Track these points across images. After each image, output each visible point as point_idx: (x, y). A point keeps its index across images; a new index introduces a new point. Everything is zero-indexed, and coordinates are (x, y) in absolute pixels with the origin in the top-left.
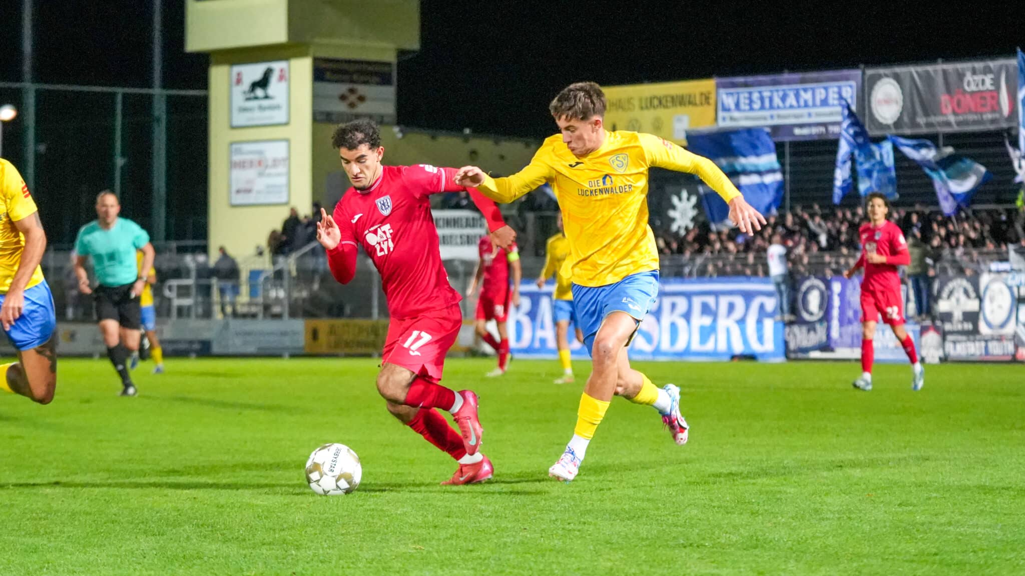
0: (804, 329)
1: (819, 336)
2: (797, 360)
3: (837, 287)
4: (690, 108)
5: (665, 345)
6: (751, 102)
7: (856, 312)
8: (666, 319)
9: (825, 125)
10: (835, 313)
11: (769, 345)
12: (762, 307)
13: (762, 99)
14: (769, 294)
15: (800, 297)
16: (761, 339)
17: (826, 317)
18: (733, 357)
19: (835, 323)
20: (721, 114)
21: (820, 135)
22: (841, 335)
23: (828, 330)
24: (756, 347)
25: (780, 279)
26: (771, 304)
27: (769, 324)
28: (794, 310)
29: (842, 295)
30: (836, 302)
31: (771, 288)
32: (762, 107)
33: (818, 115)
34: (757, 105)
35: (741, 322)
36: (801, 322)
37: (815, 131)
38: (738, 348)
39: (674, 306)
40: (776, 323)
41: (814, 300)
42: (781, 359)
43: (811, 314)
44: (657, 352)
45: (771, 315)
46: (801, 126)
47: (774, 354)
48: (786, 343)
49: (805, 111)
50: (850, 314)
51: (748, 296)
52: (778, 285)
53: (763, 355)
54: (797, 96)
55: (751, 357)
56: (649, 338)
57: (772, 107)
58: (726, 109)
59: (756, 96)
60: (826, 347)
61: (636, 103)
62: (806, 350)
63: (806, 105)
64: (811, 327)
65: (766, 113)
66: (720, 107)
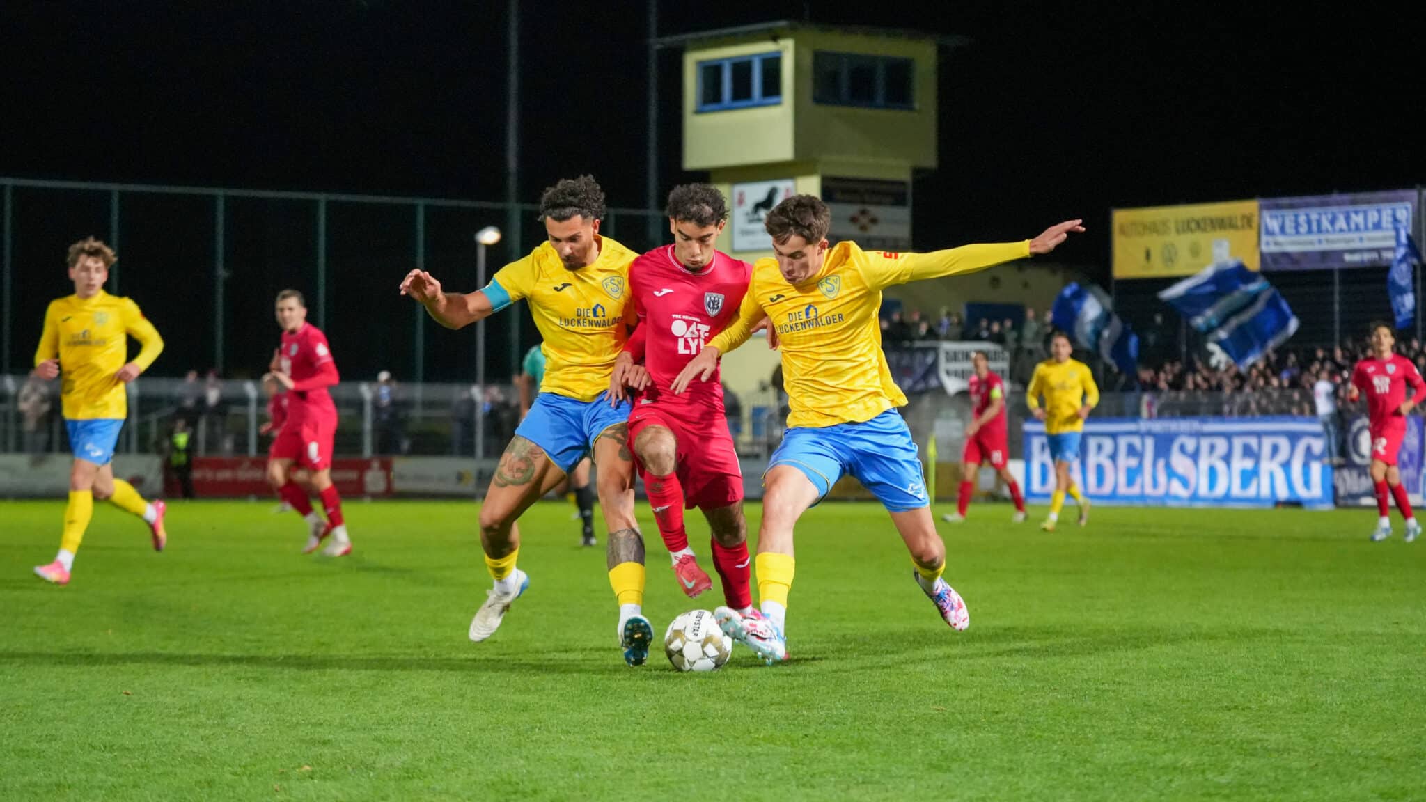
0: (1355, 473)
2: (1346, 507)
4: (1232, 232)
5: (1203, 490)
6: (1297, 226)
7: (1411, 455)
8: (1204, 463)
9: (1378, 250)
11: (1316, 491)
12: (1309, 449)
13: (1309, 222)
14: (1315, 435)
15: (1350, 438)
16: (1307, 484)
18: (1278, 503)
20: (1264, 238)
21: (1373, 261)
24: (1302, 493)
25: (1327, 419)
26: (1318, 446)
27: (1316, 468)
28: (1343, 451)
31: (1318, 428)
32: (1310, 231)
33: (1370, 239)
34: (1303, 229)
35: (1286, 466)
36: (1350, 465)
37: (1367, 257)
38: (1283, 493)
39: (1212, 448)
40: (1324, 467)
42: (1328, 507)
43: (1362, 456)
44: (1194, 497)
45: (1319, 458)
46: (1353, 251)
47: (1321, 501)
48: (1335, 489)
49: (1355, 235)
51: (1294, 437)
52: (1325, 425)
53: (1311, 501)
54: (1348, 219)
55: (1295, 503)
56: (1185, 482)
57: (1320, 231)
58: (1270, 233)
59: (1302, 219)
61: (1172, 226)
62: (1356, 496)
63: (1357, 228)
64: (1360, 469)
65: (1313, 238)
66: (1263, 231)
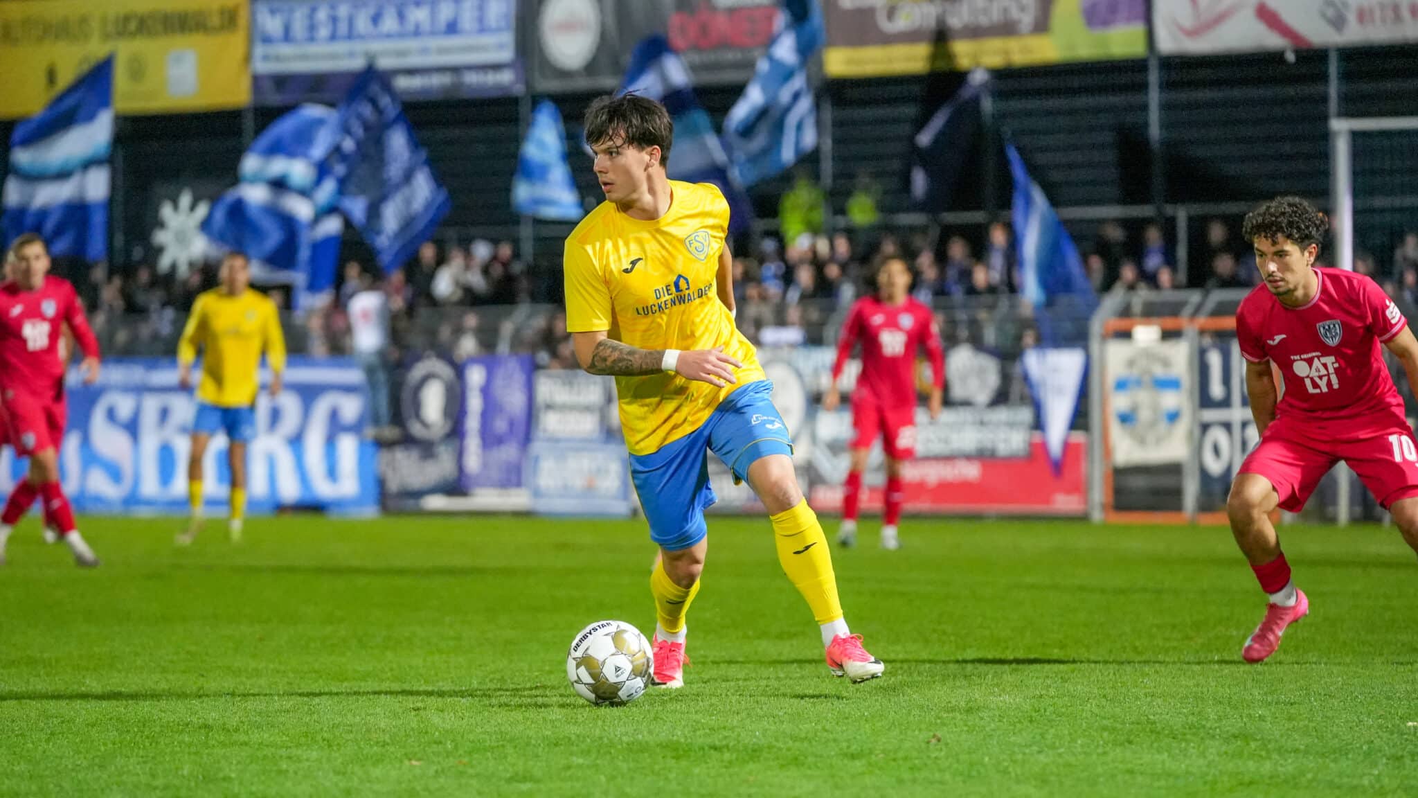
0: (414, 454)
1: (442, 467)
2: (400, 512)
3: (475, 376)
4: (198, 39)
5: (150, 486)
6: (312, 27)
7: (511, 424)
8: (150, 442)
9: (456, 70)
10: (473, 423)
11: (348, 485)
12: (334, 415)
13: (334, 20)
14: (348, 389)
15: (406, 395)
16: (332, 473)
17: (456, 432)
18: (281, 508)
19: (473, 444)
20: (259, 50)
21: (445, 90)
22: (485, 465)
23: (460, 455)
24: (324, 489)
26: (351, 408)
27: (348, 447)
28: (397, 418)
29: (486, 391)
30: (475, 403)
31: (354, 376)
32: (333, 37)
33: (442, 51)
34: (324, 32)
35: (296, 441)
36: (408, 441)
37: (437, 81)
38: (289, 490)
39: (164, 414)
40: (362, 444)
41: (433, 402)
42: (370, 512)
43: (425, 425)
44: (132, 500)
45: (356, 428)
46: (411, 72)
47: (357, 502)
48: (381, 483)
49: (412, 44)
50: (500, 425)
51: (308, 394)
52: (370, 371)
53: (339, 504)
54: (401, 16)
55: (313, 508)
56: (115, 473)
57: (350, 36)
58: (267, 40)
59: (322, 15)
60: (456, 487)
61: (95, 25)
62: (419, 494)
63: (417, 33)
64: (426, 449)
65: (341, 47)
66: (256, 36)
